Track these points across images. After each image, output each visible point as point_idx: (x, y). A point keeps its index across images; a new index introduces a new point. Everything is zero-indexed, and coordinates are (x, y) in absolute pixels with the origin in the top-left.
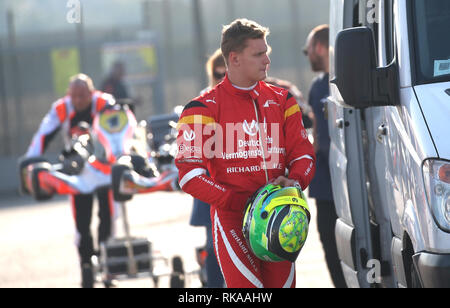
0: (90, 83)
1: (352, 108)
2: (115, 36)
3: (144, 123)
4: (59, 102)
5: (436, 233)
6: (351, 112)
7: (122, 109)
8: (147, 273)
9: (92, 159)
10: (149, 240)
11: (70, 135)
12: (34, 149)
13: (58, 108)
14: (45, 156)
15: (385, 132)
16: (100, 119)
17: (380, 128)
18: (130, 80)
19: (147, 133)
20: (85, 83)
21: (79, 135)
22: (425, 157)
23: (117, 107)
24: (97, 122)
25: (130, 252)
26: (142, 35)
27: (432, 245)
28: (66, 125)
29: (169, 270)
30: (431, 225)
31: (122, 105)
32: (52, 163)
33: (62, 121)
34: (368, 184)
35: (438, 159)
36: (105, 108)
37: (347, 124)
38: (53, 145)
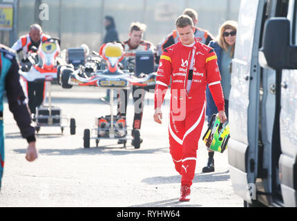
7: (54, 42)
13: (22, 39)
23: (52, 40)
25: (50, 113)
28: (25, 48)
33: (23, 46)
36: (45, 41)
37: (251, 78)
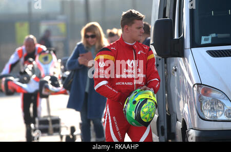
0: (35, 40)
1: (160, 58)
2: (47, 17)
3: (60, 60)
4: (20, 48)
5: (198, 120)
6: (160, 59)
7: (50, 53)
8: (57, 133)
9: (34, 76)
10: (60, 118)
11: (24, 64)
12: (6, 70)
13: (19, 51)
14: (11, 74)
15: (176, 70)
16: (39, 58)
17: (174, 68)
18: (53, 39)
19: (61, 65)
20: (32, 39)
21: (28, 65)
22: (195, 83)
23: (47, 52)
24: (37, 58)
25: (50, 123)
26: (60, 17)
27: (196, 126)
28: (22, 60)
29: (68, 132)
30: (196, 116)
31: (50, 51)
32: (15, 78)
33: (20, 58)
34: (166, 95)
35: (201, 84)
36: (42, 52)
38: (15, 69)
